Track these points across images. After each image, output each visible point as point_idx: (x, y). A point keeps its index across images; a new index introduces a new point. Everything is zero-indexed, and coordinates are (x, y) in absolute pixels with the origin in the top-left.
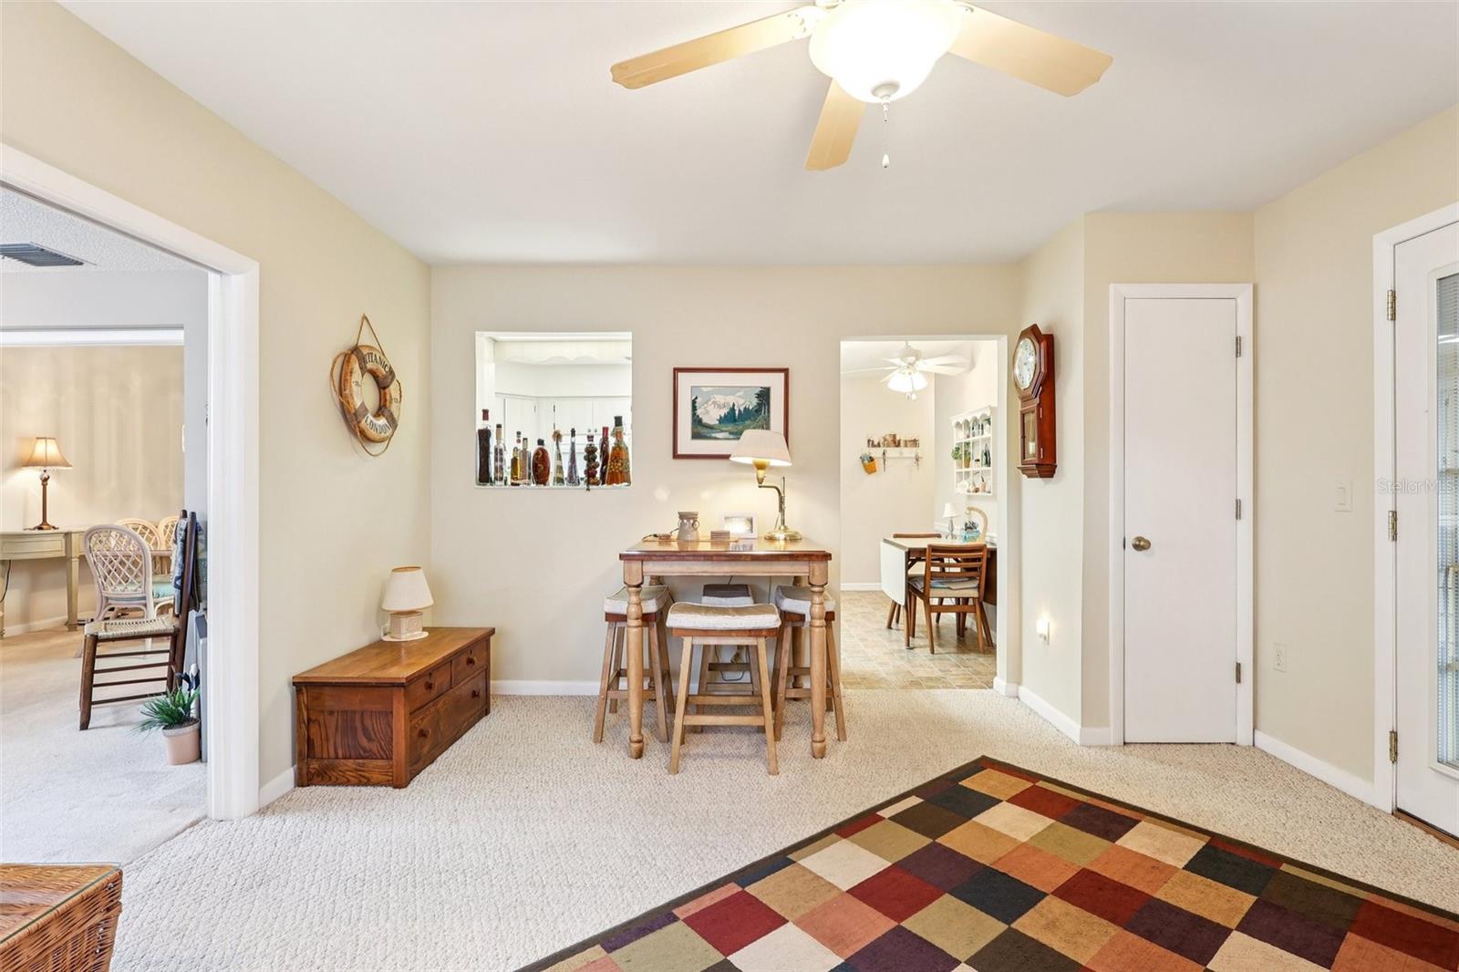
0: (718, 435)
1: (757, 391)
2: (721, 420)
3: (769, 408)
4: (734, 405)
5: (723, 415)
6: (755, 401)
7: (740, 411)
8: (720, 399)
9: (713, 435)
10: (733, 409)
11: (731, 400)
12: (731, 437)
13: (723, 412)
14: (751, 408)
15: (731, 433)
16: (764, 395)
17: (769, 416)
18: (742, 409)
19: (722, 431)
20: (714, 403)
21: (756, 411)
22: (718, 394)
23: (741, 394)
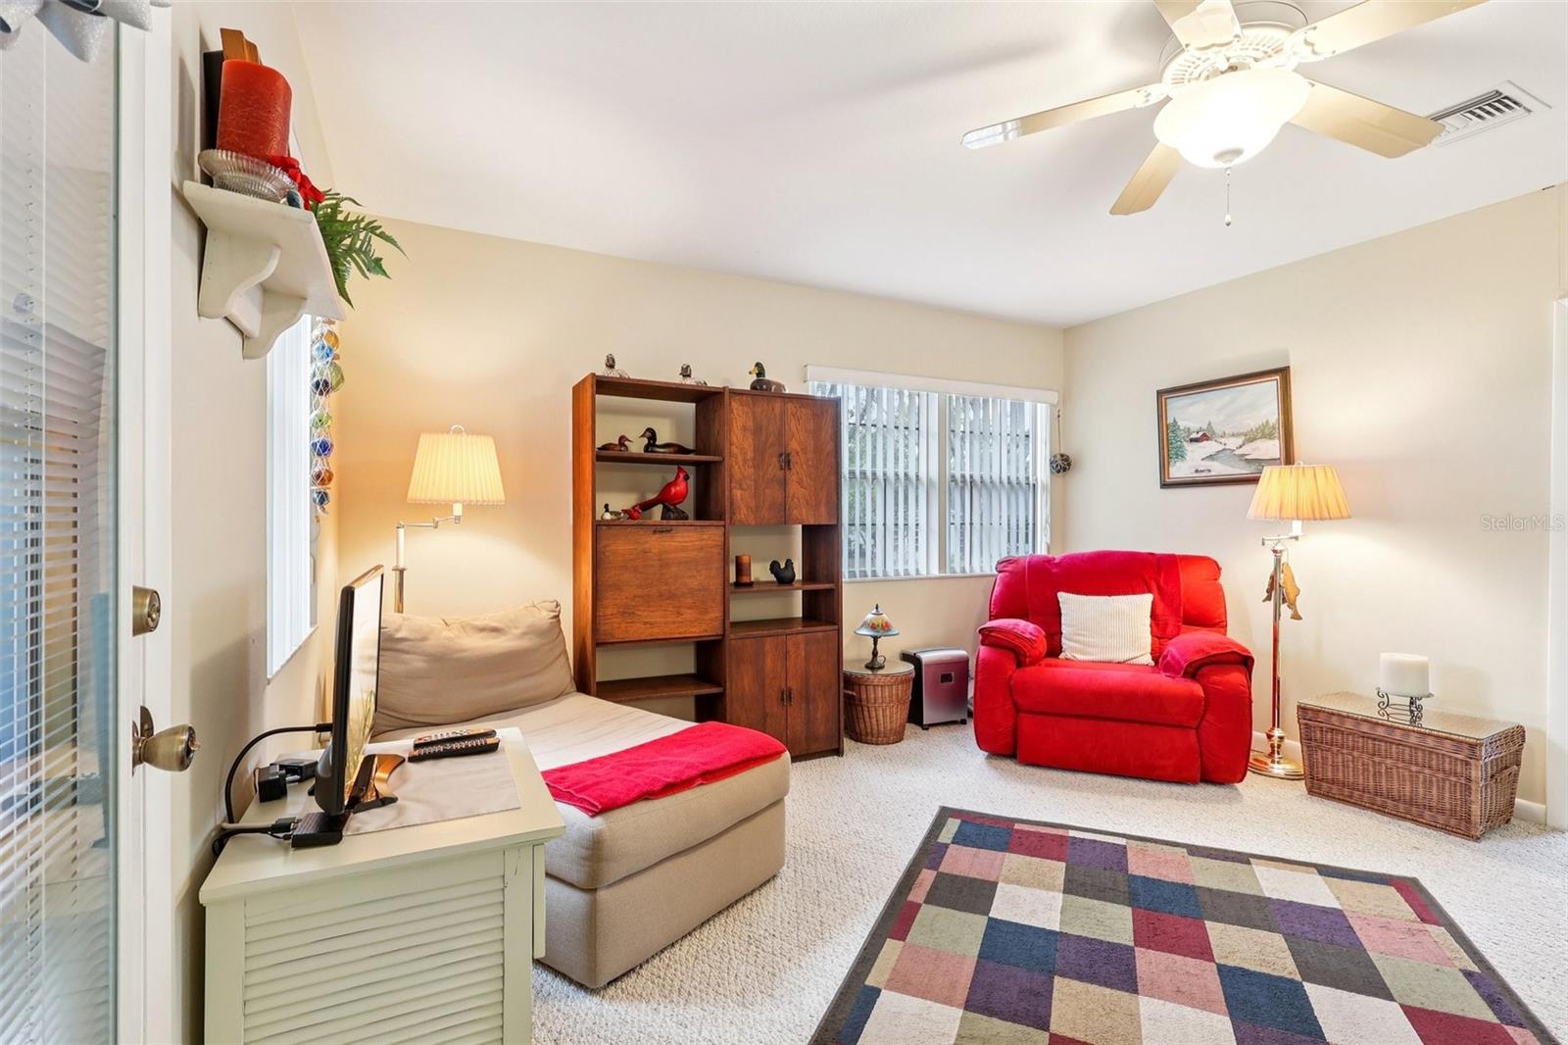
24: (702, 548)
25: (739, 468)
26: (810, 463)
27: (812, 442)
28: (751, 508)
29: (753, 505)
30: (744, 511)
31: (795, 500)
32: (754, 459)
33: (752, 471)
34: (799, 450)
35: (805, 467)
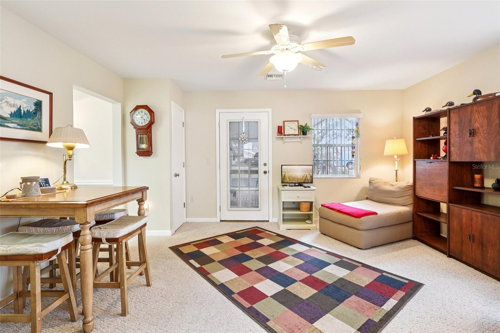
0: (9, 125)
1: (35, 101)
2: (12, 115)
3: (41, 113)
4: (20, 106)
5: (13, 112)
6: (33, 107)
7: (24, 111)
8: (11, 100)
9: (6, 124)
10: (19, 109)
11: (19, 103)
12: (19, 127)
13: (14, 110)
14: (31, 111)
15: (18, 125)
16: (38, 104)
17: (41, 118)
18: (26, 110)
19: (12, 123)
20: (7, 102)
21: (34, 113)
22: (10, 97)
23: (24, 100)
24: (441, 169)
25: (453, 138)
26: (485, 132)
27: (486, 121)
28: (458, 154)
29: (458, 153)
30: (455, 156)
31: (477, 150)
32: (458, 134)
33: (458, 139)
34: (479, 126)
35: (482, 134)
